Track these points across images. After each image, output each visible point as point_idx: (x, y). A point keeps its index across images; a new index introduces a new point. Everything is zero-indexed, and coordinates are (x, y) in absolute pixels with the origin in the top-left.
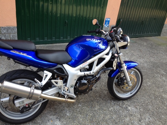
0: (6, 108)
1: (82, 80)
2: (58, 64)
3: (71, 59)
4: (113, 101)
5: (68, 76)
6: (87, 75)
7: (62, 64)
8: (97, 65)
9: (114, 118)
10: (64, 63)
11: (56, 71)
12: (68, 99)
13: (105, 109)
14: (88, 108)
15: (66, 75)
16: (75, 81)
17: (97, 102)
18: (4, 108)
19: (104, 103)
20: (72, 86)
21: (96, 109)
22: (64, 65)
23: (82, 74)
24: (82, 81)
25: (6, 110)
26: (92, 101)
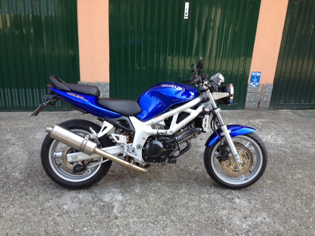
0: (59, 166)
1: (155, 140)
2: (122, 114)
3: (141, 110)
4: (213, 188)
5: (134, 133)
6: (161, 134)
7: (128, 116)
8: (178, 122)
9: (202, 206)
10: (131, 115)
11: (120, 123)
12: (133, 164)
13: (194, 194)
14: (170, 189)
15: (131, 131)
16: (145, 141)
17: (187, 185)
18: (57, 165)
19: (197, 188)
20: (139, 147)
21: (181, 192)
22: (130, 117)
23: (155, 132)
24: (153, 141)
25: (59, 168)
26: (180, 182)
